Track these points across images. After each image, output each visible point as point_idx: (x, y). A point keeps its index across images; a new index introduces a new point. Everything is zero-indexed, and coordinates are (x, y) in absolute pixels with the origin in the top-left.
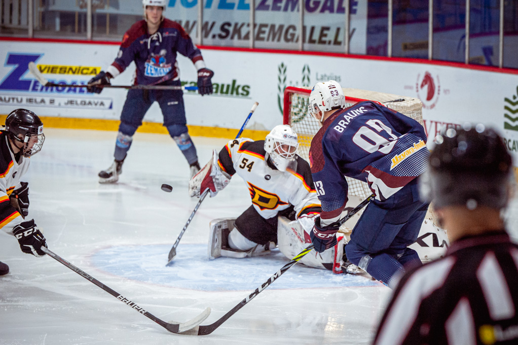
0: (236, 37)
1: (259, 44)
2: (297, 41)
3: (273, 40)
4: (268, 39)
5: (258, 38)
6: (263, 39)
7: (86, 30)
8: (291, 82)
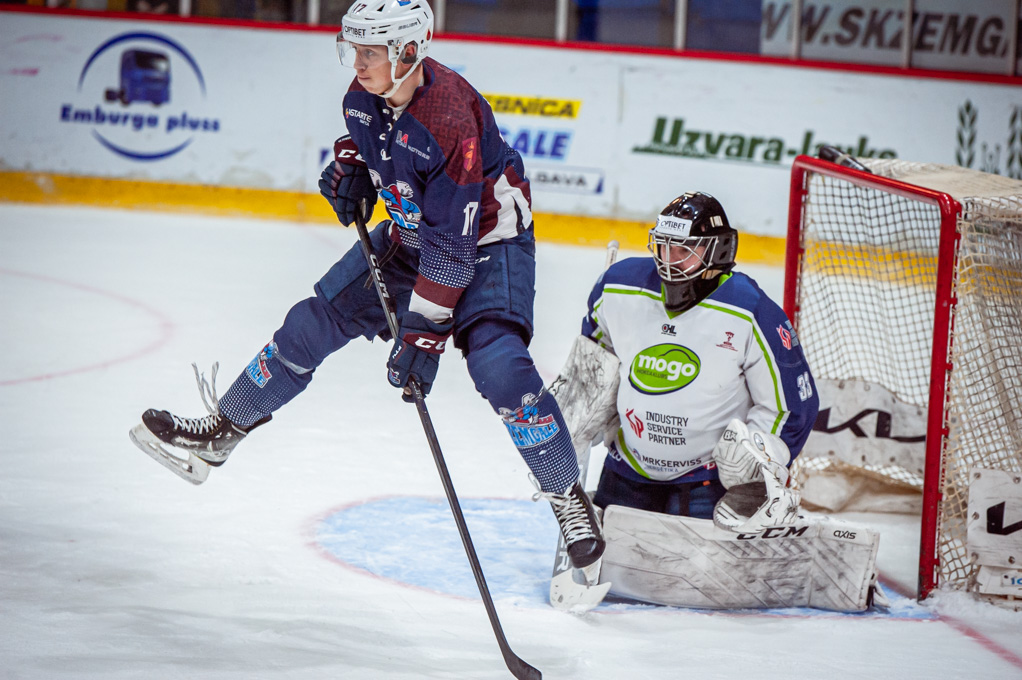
0: (873, 40)
2: (1004, 53)
3: (953, 48)
4: (942, 48)
5: (919, 45)
6: (930, 47)
8: (985, 147)
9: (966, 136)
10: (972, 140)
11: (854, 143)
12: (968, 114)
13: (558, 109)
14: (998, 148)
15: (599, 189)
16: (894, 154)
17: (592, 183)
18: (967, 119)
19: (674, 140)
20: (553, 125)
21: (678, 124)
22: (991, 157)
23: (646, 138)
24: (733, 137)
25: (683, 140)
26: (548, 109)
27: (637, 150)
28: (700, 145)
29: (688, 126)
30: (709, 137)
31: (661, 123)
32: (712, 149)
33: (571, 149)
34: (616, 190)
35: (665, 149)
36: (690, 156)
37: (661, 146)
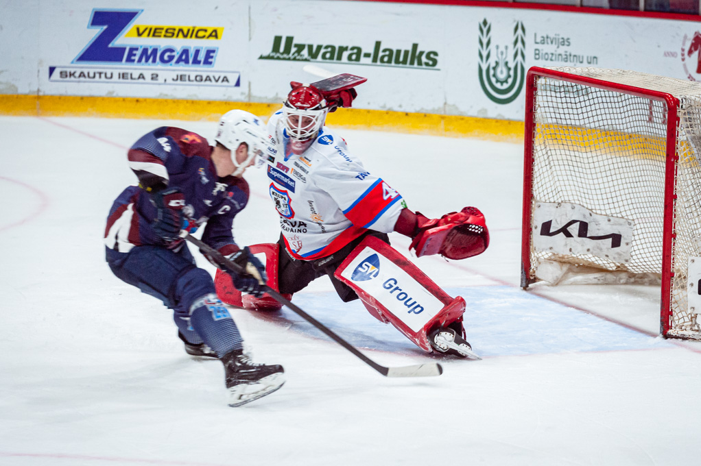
8: (497, 47)
9: (485, 41)
10: (488, 43)
11: (410, 48)
12: (485, 27)
13: (207, 34)
14: (506, 47)
15: (238, 84)
16: (436, 54)
17: (233, 81)
18: (485, 30)
19: (287, 50)
20: (205, 44)
21: (289, 40)
22: (502, 53)
23: (268, 50)
24: (327, 47)
25: (293, 50)
26: (201, 34)
27: (261, 58)
28: (305, 52)
29: (295, 41)
30: (310, 47)
31: (278, 40)
32: (313, 55)
33: (218, 59)
34: (250, 83)
35: (281, 57)
36: (299, 60)
37: (278, 55)
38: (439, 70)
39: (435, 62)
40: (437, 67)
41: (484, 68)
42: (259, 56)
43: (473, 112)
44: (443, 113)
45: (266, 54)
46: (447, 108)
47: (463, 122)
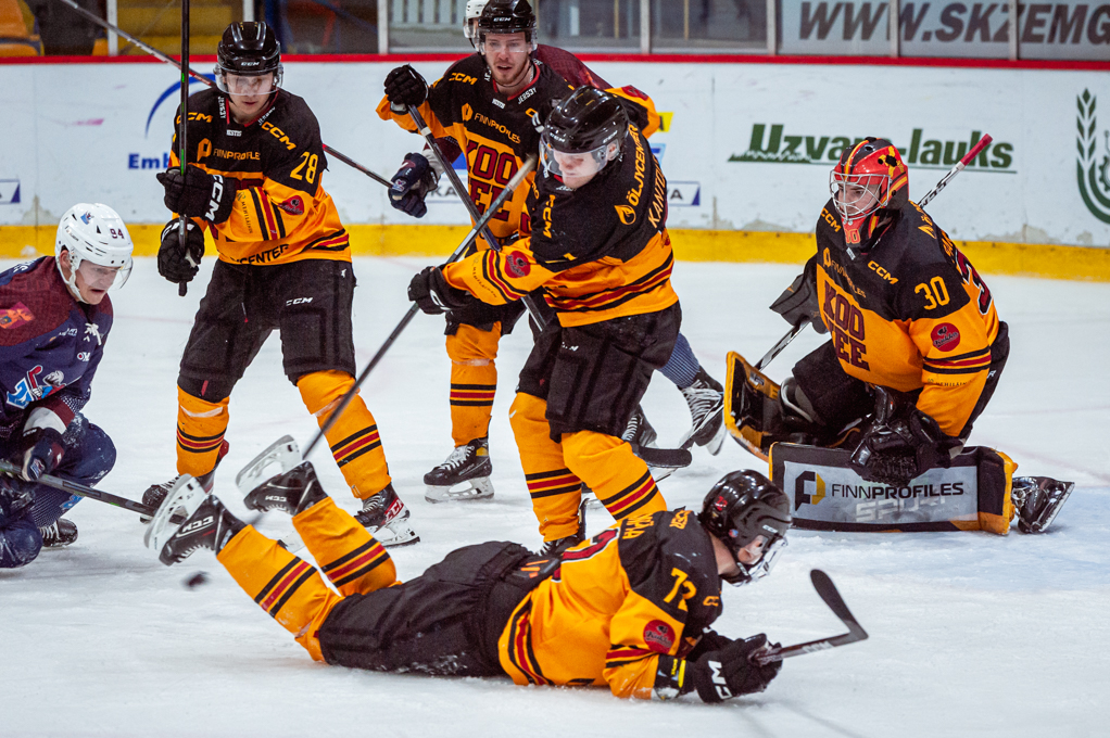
0: (978, 34)
1: (1031, 50)
4: (1051, 39)
5: (1028, 37)
6: (1039, 39)
7: (637, 33)
8: (1107, 134)
9: (1086, 124)
10: (1092, 128)
11: (967, 139)
12: (1086, 102)
15: (696, 202)
16: (1009, 147)
17: (689, 196)
18: (1086, 107)
19: (774, 147)
21: (777, 129)
23: (743, 147)
24: (836, 140)
25: (783, 145)
27: (733, 159)
28: (802, 149)
29: (786, 132)
30: (810, 140)
31: (758, 130)
32: (815, 154)
34: (715, 201)
35: (764, 156)
36: (792, 161)
37: (760, 154)
38: (1014, 172)
39: (1008, 160)
40: (1011, 168)
41: (1086, 167)
42: (729, 156)
43: (1070, 239)
44: (1021, 240)
45: (739, 152)
46: (1028, 233)
47: (1052, 254)
